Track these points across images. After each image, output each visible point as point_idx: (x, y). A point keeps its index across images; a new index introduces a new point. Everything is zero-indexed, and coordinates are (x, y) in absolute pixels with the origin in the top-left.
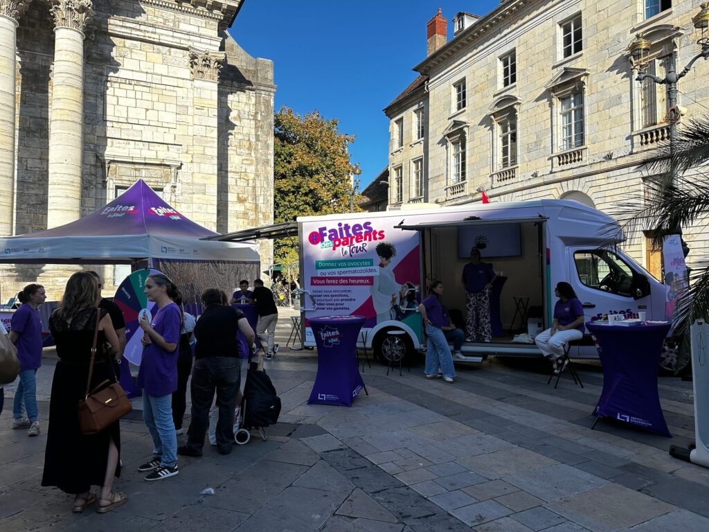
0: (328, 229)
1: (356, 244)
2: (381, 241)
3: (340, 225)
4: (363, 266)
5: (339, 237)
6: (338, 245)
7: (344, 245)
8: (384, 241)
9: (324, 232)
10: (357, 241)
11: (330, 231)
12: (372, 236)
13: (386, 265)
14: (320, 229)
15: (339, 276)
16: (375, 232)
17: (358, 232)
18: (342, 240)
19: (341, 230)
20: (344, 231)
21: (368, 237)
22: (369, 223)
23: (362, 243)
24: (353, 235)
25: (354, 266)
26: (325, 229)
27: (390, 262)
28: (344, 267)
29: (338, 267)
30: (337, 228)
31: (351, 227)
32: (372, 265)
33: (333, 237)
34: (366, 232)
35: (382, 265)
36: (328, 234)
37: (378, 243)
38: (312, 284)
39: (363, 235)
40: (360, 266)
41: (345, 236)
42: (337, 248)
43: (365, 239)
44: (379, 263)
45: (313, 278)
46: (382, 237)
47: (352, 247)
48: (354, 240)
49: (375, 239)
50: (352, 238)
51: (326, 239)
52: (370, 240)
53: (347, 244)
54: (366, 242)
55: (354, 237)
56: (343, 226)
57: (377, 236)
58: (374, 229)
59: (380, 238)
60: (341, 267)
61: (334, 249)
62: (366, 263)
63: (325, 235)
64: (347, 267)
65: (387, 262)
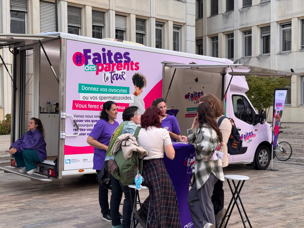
0: (93, 52)
1: (117, 72)
2: (136, 72)
3: (104, 50)
4: (121, 93)
5: (102, 63)
6: (101, 70)
7: (106, 71)
8: (139, 72)
9: (89, 54)
10: (118, 69)
11: (94, 55)
12: (130, 66)
13: (139, 94)
14: (85, 50)
15: (100, 101)
16: (132, 63)
17: (119, 60)
18: (105, 66)
19: (104, 54)
20: (107, 57)
21: (126, 66)
22: (128, 54)
23: (121, 71)
24: (114, 62)
25: (113, 93)
26: (89, 51)
27: (142, 91)
28: (105, 93)
29: (99, 92)
30: (101, 53)
31: (113, 54)
32: (128, 93)
33: (97, 61)
34: (125, 61)
35: (136, 94)
36: (92, 57)
37: (134, 74)
38: (74, 108)
39: (123, 63)
40: (118, 93)
41: (107, 62)
42: (99, 72)
43: (124, 68)
44: (134, 92)
45: (75, 102)
46: (138, 68)
47: (113, 74)
48: (115, 67)
49: (132, 69)
50: (114, 65)
51: (90, 61)
52: (128, 69)
53: (109, 70)
54: (125, 71)
55: (115, 65)
56: (106, 52)
57: (134, 67)
58: (131, 60)
59: (136, 69)
60: (102, 92)
61: (97, 74)
62: (124, 91)
63: (90, 57)
64: (108, 93)
65: (140, 91)
